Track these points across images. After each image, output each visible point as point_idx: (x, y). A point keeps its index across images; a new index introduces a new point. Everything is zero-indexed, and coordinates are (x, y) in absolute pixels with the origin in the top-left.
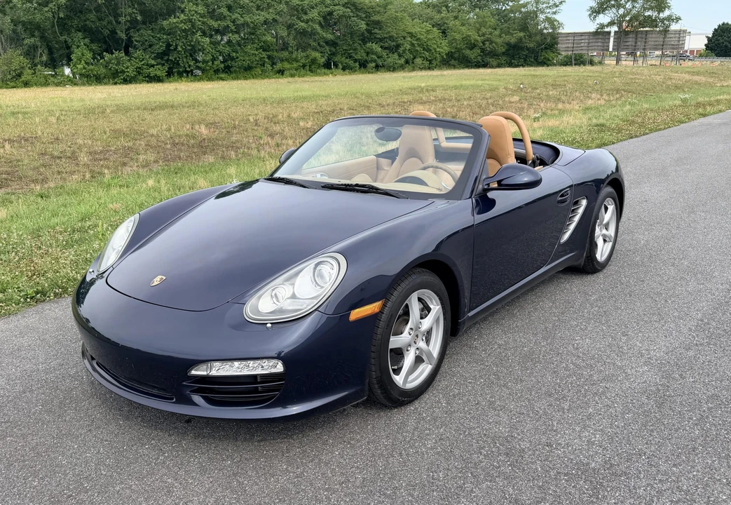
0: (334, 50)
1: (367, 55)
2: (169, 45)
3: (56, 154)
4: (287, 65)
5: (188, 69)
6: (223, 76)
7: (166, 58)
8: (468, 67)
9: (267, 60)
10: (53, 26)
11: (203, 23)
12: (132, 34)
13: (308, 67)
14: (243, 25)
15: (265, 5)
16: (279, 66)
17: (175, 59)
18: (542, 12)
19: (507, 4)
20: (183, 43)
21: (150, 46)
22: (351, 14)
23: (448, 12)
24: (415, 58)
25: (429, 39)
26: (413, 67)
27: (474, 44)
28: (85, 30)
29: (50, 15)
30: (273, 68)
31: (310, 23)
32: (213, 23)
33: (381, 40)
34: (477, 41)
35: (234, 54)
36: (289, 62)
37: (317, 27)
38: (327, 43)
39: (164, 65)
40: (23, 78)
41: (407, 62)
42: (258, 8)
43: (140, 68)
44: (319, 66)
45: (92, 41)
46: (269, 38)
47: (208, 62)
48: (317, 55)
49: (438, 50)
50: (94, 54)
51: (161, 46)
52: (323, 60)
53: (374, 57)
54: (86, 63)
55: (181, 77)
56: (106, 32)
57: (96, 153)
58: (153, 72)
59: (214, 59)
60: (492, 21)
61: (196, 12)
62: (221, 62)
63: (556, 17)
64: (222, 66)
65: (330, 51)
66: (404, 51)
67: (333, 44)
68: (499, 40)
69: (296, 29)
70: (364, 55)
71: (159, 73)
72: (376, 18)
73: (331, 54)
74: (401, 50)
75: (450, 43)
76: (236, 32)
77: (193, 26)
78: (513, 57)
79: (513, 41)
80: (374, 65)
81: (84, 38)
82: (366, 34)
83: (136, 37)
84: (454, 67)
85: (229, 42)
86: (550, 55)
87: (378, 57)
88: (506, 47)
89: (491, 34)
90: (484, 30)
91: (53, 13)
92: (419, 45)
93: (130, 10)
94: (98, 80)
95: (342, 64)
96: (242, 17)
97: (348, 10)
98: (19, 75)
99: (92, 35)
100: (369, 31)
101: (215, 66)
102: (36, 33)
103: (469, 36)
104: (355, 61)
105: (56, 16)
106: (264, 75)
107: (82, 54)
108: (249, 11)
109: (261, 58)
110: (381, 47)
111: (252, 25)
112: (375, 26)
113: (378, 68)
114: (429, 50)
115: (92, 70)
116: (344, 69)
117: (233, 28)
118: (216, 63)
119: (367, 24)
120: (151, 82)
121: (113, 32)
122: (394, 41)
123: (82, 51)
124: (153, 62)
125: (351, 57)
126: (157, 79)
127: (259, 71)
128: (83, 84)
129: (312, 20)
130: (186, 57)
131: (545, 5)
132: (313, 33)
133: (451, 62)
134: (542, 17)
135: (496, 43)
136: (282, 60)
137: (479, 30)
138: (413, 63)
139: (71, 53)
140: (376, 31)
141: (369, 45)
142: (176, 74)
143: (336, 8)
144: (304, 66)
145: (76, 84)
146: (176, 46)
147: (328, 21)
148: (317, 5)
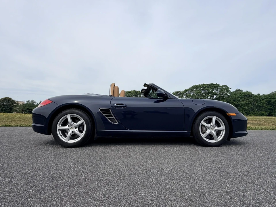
0: (272, 111)
38: (269, 109)
48: (264, 112)
67: (272, 109)
73: (270, 112)
129: (263, 103)
132: (263, 107)
143: (273, 99)
147: (269, 103)
148: (265, 99)
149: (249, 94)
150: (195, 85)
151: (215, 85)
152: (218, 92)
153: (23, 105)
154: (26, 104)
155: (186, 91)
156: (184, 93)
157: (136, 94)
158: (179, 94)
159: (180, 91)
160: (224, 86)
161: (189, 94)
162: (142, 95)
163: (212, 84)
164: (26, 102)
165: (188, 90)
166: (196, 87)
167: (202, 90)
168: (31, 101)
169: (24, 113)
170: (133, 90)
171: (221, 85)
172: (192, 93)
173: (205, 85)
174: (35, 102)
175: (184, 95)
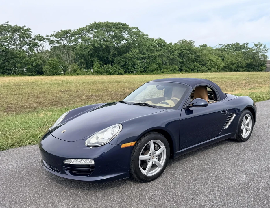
0: (182, 65)
1: (194, 67)
2: (126, 63)
3: (75, 96)
4: (165, 70)
5: (132, 71)
6: (143, 73)
7: (124, 67)
8: (231, 71)
9: (159, 68)
10: (88, 56)
11: (138, 55)
12: (114, 59)
13: (173, 71)
14: (151, 56)
15: (159, 50)
16: (163, 70)
17: (128, 67)
18: (261, 52)
19: (247, 50)
20: (131, 62)
21: (120, 63)
22: (189, 53)
23: (225, 52)
24: (212, 68)
25: (217, 62)
26: (211, 71)
27: (234, 63)
28: (98, 57)
29: (87, 52)
30: (161, 71)
31: (174, 56)
32: (141, 55)
33: (200, 62)
34: (236, 62)
35: (148, 66)
36: (166, 69)
37: (177, 57)
38: (180, 63)
39: (124, 69)
40: (77, 72)
41: (209, 69)
42: (157, 51)
43: (115, 70)
44: (177, 71)
45: (100, 61)
46: (160, 61)
47: (138, 68)
48: (176, 67)
49: (220, 65)
50: (101, 65)
51: (123, 63)
52: (178, 69)
53: (197, 67)
54: (98, 68)
55: (129, 73)
56: (105, 58)
57: (88, 96)
58: (120, 71)
59: (140, 68)
60: (241, 55)
61: (136, 52)
62: (143, 69)
63: (266, 54)
64: (143, 70)
65: (181, 65)
66: (208, 66)
67: (183, 63)
68: (243, 62)
69: (169, 58)
70: (193, 67)
71: (122, 72)
72: (198, 54)
74: (206, 65)
75: (225, 63)
76: (149, 59)
77: (134, 56)
78: (249, 68)
79: (249, 62)
80: (196, 70)
81: (98, 60)
82: (194, 60)
83: (115, 59)
84: (226, 71)
85: (146, 62)
86: (263, 68)
87: (198, 68)
88: (246, 64)
89: (241, 60)
90: (238, 58)
91: (88, 51)
92: (213, 64)
93: (114, 51)
94: (101, 73)
95: (185, 70)
96: (151, 54)
97: (188, 51)
98: (76, 71)
99: (101, 59)
100: (195, 59)
101: (141, 70)
102: (83, 58)
103: (232, 61)
104: (190, 69)
105: (89, 52)
106: (157, 73)
107: (97, 65)
108: (154, 52)
109: (157, 68)
110: (199, 64)
111: (154, 56)
112: (198, 57)
113: (198, 71)
114: (217, 65)
115: (99, 70)
116: (185, 72)
117: (148, 57)
118: (141, 69)
119: (195, 56)
120: (119, 75)
121: (108, 58)
122: (204, 62)
123: (97, 64)
124: (120, 68)
125: (188, 67)
126: (121, 74)
127: (156, 72)
128: (96, 75)
130: (131, 67)
131: (261, 50)
132: (175, 59)
133: (225, 70)
134: (260, 54)
135: (242, 63)
136: (164, 68)
137: (236, 58)
138: (211, 70)
139: (93, 65)
140: (198, 59)
141: (195, 63)
142: (127, 72)
143: (184, 51)
144: (171, 70)
145: (94, 75)
146: (128, 63)
147: (181, 55)
148: (177, 50)
149: (162, 43)
150: (95, 22)
151: (123, 25)
155: (81, 30)
158: (68, 35)
159: (70, 31)
160: (134, 28)
161: (85, 36)
163: (120, 24)
165: (84, 29)
166: (97, 26)
171: (131, 27)
172: (91, 36)
173: (110, 23)
175: (78, 37)
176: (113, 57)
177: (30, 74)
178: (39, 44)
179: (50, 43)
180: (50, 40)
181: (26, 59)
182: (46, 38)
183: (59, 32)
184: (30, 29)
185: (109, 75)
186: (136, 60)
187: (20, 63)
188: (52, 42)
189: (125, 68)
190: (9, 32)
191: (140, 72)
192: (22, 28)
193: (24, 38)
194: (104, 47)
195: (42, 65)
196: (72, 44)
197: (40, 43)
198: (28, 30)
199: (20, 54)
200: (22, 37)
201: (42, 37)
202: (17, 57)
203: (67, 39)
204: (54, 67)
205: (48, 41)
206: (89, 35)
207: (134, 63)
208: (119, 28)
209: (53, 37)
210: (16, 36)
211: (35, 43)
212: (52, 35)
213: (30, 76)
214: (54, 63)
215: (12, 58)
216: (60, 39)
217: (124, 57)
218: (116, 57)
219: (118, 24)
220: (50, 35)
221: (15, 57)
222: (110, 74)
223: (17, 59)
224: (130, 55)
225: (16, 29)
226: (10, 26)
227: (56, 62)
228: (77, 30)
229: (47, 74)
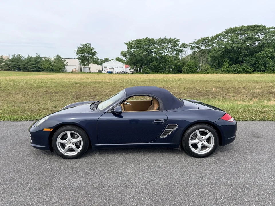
2: (256, 61)
5: (261, 69)
10: (220, 57)
11: (271, 54)
12: (244, 59)
17: (257, 66)
20: (261, 61)
21: (249, 62)
28: (229, 58)
39: (253, 68)
40: (208, 71)
43: (244, 69)
45: (230, 61)
47: (270, 67)
50: (230, 65)
51: (253, 62)
54: (226, 67)
55: (258, 72)
56: (235, 58)
58: (248, 70)
61: (269, 51)
71: (250, 71)
77: (267, 55)
81: (228, 60)
83: (245, 59)
94: (229, 72)
98: (207, 70)
99: (231, 59)
102: (216, 59)
105: (221, 54)
107: (226, 65)
115: (228, 69)
118: (273, 67)
120: (246, 73)
121: (238, 58)
123: (226, 64)
124: (249, 67)
126: (250, 73)
128: (224, 73)
130: (262, 65)
139: (223, 64)
142: (256, 71)
145: (222, 73)
146: (259, 62)
150: (231, 28)
151: (259, 26)
152: (262, 37)
153: (9, 60)
154: (12, 58)
155: (217, 36)
156: (214, 40)
157: (149, 43)
158: (207, 41)
159: (208, 37)
160: (272, 28)
161: (221, 41)
162: (157, 44)
163: (255, 26)
164: (11, 57)
165: (220, 35)
166: (232, 31)
167: (240, 34)
168: (17, 55)
169: (12, 70)
170: (145, 38)
171: (268, 27)
172: (226, 40)
173: (245, 27)
174: (22, 57)
175: (214, 42)
176: (243, 57)
177: (173, 72)
178: (183, 51)
179: (191, 49)
180: (192, 46)
181: (172, 62)
182: (189, 45)
183: (199, 40)
184: (179, 40)
185: (236, 73)
186: (268, 59)
187: (169, 64)
188: (193, 48)
189: (255, 66)
190: (166, 43)
191: (271, 70)
192: (174, 40)
193: (174, 47)
194: (235, 49)
195: (183, 66)
196: (208, 48)
197: (184, 49)
198: (177, 41)
199: (169, 58)
200: (173, 46)
201: (187, 45)
202: (167, 61)
203: (205, 45)
204: (190, 68)
205: (190, 48)
206: (223, 39)
207: (265, 62)
208: (254, 30)
209: (193, 44)
210: (170, 46)
211: (180, 50)
212: (194, 43)
213: (173, 74)
214: (191, 64)
215: (164, 62)
216: (199, 45)
217: (255, 57)
218: (246, 58)
219: (254, 26)
220: (192, 43)
221: (166, 61)
222: (238, 73)
223: (167, 62)
224: (262, 54)
225: (170, 41)
226: (167, 39)
227: (193, 63)
228: (214, 36)
229: (185, 73)
